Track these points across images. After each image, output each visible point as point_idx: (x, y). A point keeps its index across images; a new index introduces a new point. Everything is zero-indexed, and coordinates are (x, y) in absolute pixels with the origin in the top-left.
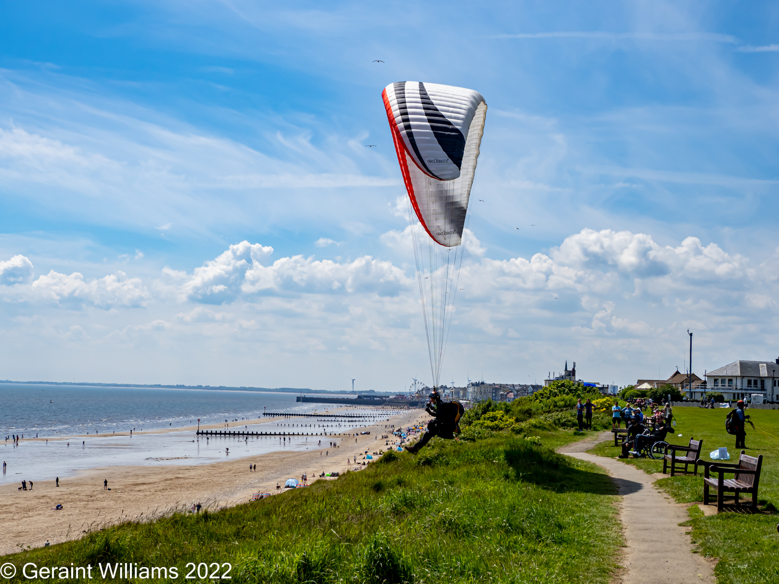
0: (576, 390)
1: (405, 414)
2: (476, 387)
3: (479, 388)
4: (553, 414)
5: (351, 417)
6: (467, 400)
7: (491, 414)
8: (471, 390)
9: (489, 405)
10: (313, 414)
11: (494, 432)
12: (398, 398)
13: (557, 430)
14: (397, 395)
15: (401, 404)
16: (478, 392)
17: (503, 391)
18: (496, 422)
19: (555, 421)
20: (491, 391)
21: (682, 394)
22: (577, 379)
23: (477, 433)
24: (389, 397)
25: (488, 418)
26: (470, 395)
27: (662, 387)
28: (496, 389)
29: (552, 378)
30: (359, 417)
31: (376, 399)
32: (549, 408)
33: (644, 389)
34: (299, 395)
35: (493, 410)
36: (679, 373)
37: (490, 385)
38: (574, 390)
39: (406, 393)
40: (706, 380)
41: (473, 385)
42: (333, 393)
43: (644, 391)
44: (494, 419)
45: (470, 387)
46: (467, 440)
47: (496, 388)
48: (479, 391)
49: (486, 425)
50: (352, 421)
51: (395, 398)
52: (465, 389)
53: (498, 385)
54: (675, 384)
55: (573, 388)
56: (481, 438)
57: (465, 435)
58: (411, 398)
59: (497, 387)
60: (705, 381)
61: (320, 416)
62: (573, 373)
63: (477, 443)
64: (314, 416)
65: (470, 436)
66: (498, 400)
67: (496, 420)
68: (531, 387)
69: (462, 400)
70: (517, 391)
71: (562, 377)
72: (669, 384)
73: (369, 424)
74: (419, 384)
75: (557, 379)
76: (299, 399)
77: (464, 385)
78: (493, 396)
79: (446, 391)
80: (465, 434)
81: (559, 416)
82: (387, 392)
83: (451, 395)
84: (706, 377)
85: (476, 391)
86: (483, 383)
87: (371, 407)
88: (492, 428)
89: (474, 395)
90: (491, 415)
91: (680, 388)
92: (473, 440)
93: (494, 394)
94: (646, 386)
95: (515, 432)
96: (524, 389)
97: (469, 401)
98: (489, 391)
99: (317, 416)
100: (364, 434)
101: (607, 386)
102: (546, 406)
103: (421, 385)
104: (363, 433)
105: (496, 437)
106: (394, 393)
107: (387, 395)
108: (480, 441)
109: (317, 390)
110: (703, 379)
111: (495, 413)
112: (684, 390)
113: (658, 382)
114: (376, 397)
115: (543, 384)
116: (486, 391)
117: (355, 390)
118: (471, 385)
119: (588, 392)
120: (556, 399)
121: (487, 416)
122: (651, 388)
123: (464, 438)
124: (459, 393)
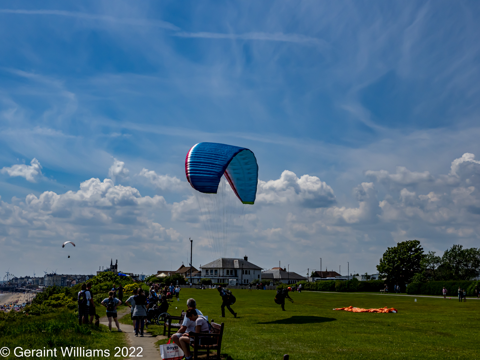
0: (116, 278)
2: (50, 277)
6: (44, 286)
8: (47, 279)
9: (54, 289)
18: (59, 301)
21: (185, 280)
22: (118, 271)
23: (41, 310)
25: (54, 298)
26: (46, 282)
27: (173, 276)
29: (101, 270)
32: (97, 290)
35: (57, 293)
37: (60, 276)
43: (162, 278)
44: (58, 298)
46: (34, 314)
48: (52, 280)
49: (52, 303)
54: (182, 273)
58: (4, 286)
59: (65, 276)
60: (200, 271)
62: (116, 266)
68: (88, 277)
69: (41, 286)
72: (178, 273)
75: (106, 271)
77: (43, 276)
79: (30, 280)
80: (33, 310)
81: (101, 296)
84: (201, 269)
86: (55, 274)
88: (54, 306)
89: (49, 282)
90: (56, 296)
91: (185, 276)
92: (38, 315)
93: (62, 282)
94: (162, 275)
98: (59, 279)
101: (138, 276)
103: (12, 276)
105: (55, 312)
113: (171, 272)
118: (47, 276)
122: (166, 276)
124: (38, 281)
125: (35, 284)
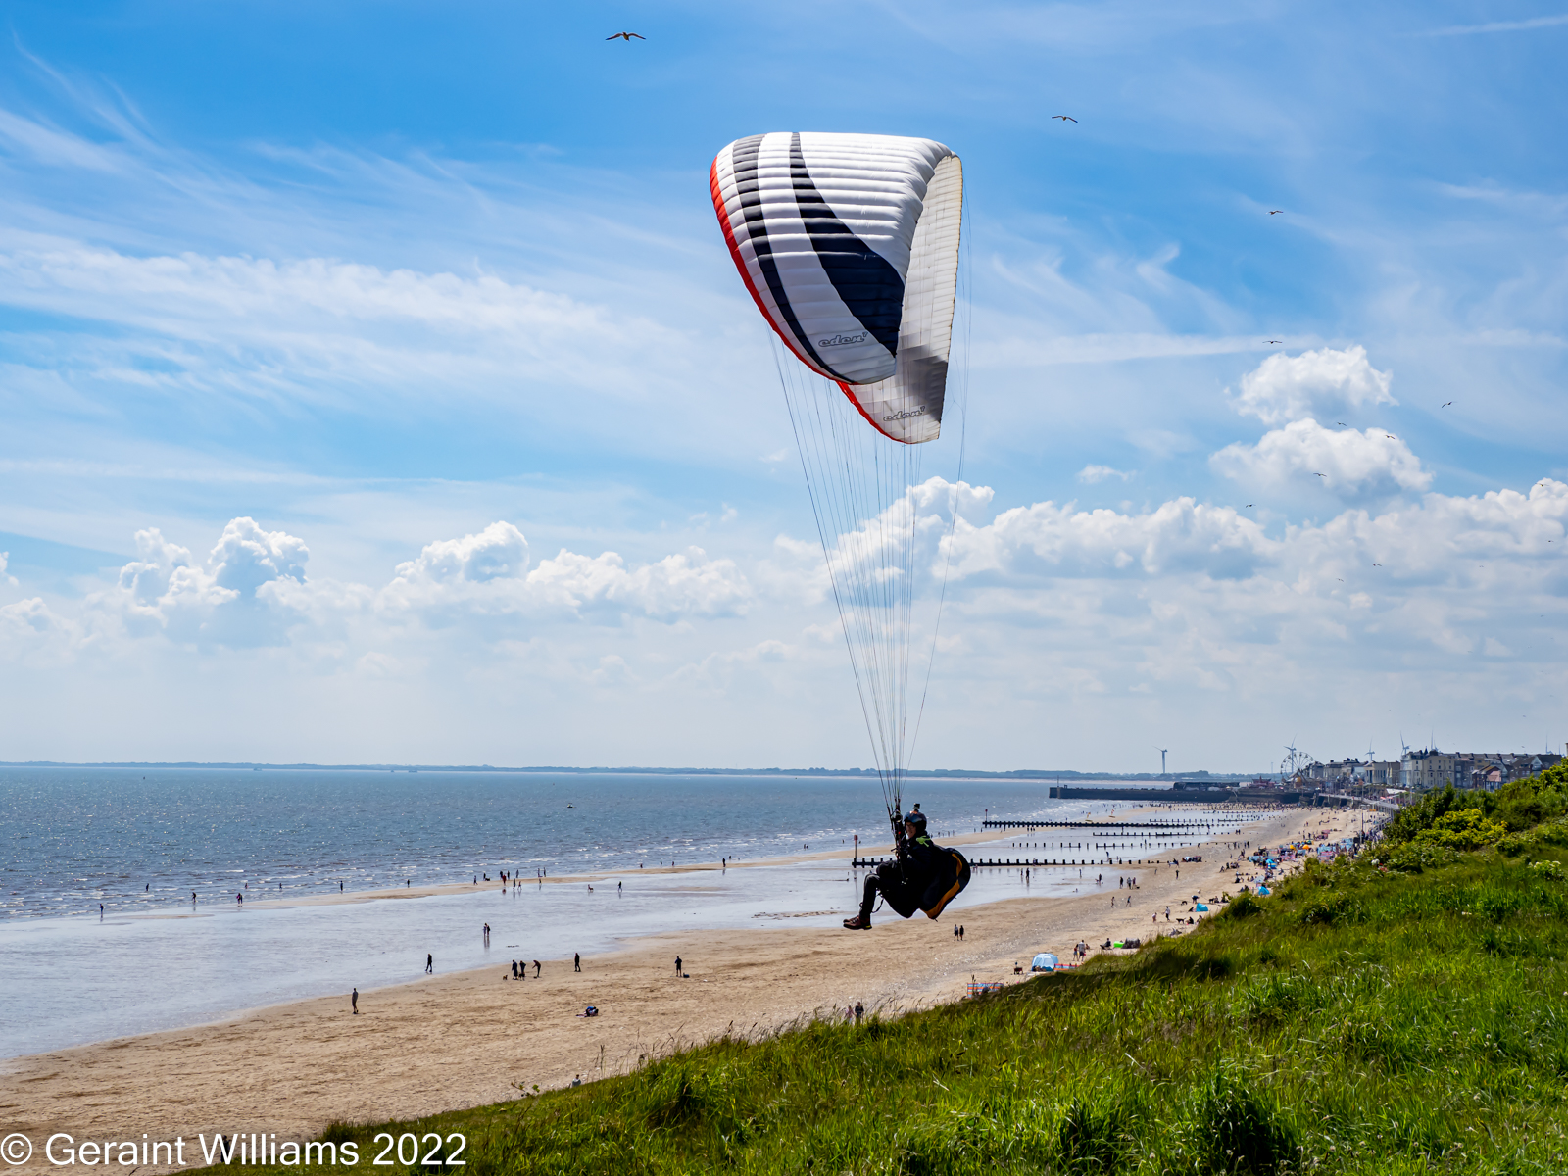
1: (1272, 819)
2: (1420, 761)
3: (1426, 762)
5: (1162, 826)
6: (1401, 789)
7: (1455, 816)
9: (1450, 797)
10: (1083, 822)
11: (1461, 854)
12: (1258, 787)
14: (1256, 781)
15: (1264, 799)
16: (1426, 771)
17: (1479, 768)
18: (1465, 833)
20: (1453, 769)
23: (1424, 857)
24: (1238, 785)
25: (1449, 824)
26: (1408, 777)
28: (1463, 764)
30: (1178, 826)
31: (1211, 789)
34: (1054, 783)
37: (1450, 756)
39: (1274, 776)
41: (1413, 756)
42: (1123, 778)
44: (1460, 826)
45: (1407, 761)
46: (1405, 869)
47: (1464, 762)
48: (1427, 769)
49: (1444, 839)
50: (1164, 835)
51: (1251, 787)
52: (1396, 766)
53: (1466, 755)
56: (1434, 866)
57: (1399, 861)
59: (1465, 759)
61: (1097, 825)
63: (1424, 876)
64: (1086, 825)
65: (1410, 862)
66: (1469, 787)
67: (1464, 828)
68: (1537, 759)
69: (1392, 787)
70: (1509, 767)
73: (1198, 840)
74: (1302, 758)
76: (1054, 793)
77: (1396, 758)
78: (1456, 779)
79: (1358, 770)
80: (1399, 857)
82: (1233, 776)
83: (1367, 778)
85: (1420, 768)
86: (1434, 753)
87: (1204, 806)
88: (1458, 846)
89: (1416, 777)
90: (1454, 819)
92: (1418, 870)
93: (1459, 776)
95: (1506, 853)
96: (1523, 762)
97: (1407, 789)
98: (1448, 768)
99: (1092, 825)
100: (1190, 860)
103: (1306, 760)
104: (1188, 858)
105: (1466, 865)
106: (1249, 776)
107: (1234, 780)
108: (1431, 871)
109: (1090, 774)
111: (1462, 814)
114: (1211, 784)
116: (1442, 769)
117: (1169, 771)
118: (1409, 757)
121: (1445, 820)
123: (1397, 867)
125: (1374, 782)
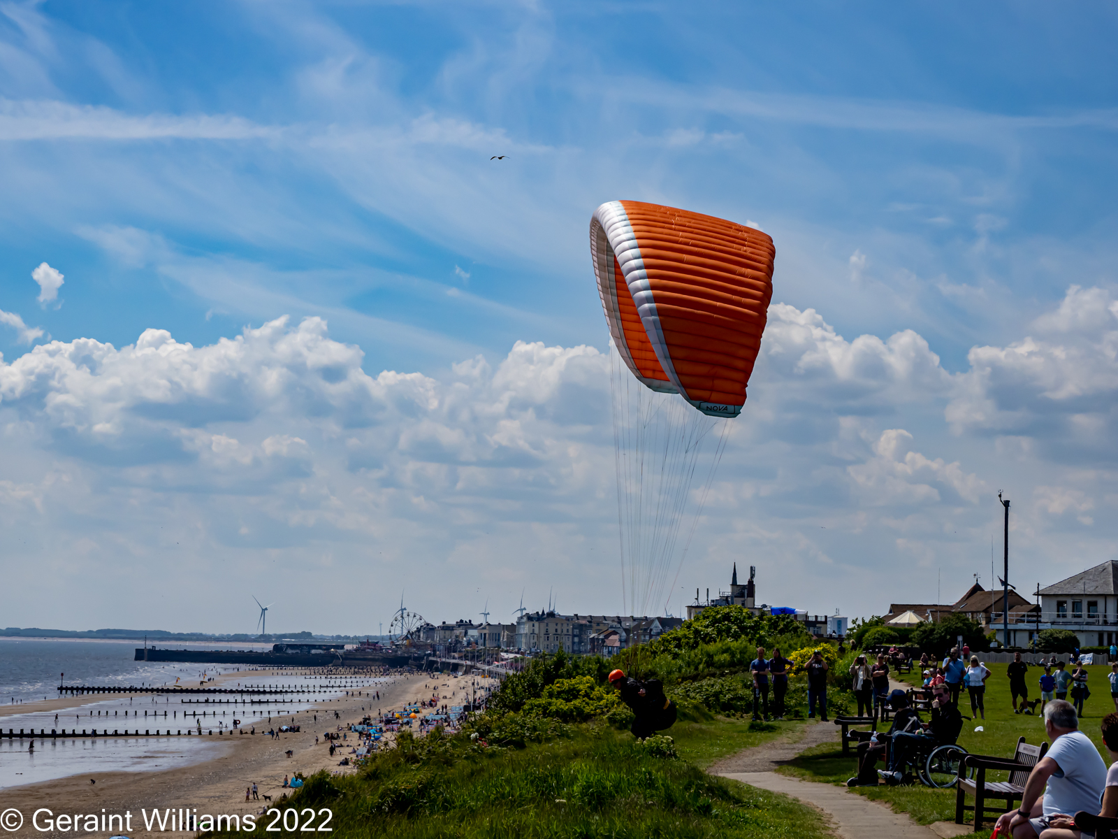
0: (756, 627)
1: (379, 686)
2: (537, 624)
3: (543, 625)
4: (704, 682)
5: (259, 692)
6: (516, 653)
7: (567, 683)
8: (525, 629)
9: (560, 663)
10: (171, 688)
11: (568, 727)
12: (364, 650)
13: (712, 719)
14: (362, 643)
15: (370, 663)
16: (542, 635)
17: (598, 631)
18: (577, 702)
19: (707, 698)
20: (570, 632)
21: (987, 634)
22: (758, 604)
23: (528, 729)
24: (342, 647)
25: (559, 693)
26: (524, 640)
27: (944, 620)
28: (581, 626)
29: (703, 601)
30: (276, 692)
31: (313, 651)
32: (696, 669)
33: (904, 624)
34: (140, 644)
35: (570, 676)
36: (982, 590)
37: (568, 619)
38: (751, 627)
39: (383, 638)
40: (1040, 603)
41: (530, 618)
42: (218, 639)
43: (906, 630)
44: (572, 694)
45: (524, 623)
46: (506, 744)
48: (543, 632)
49: (553, 708)
51: (357, 650)
52: (511, 628)
53: (584, 618)
54: (972, 613)
55: (749, 623)
56: (538, 740)
57: (501, 734)
58: (393, 650)
59: (584, 622)
60: (1038, 605)
61: (187, 691)
62: (749, 590)
63: (527, 750)
64: (174, 691)
65: (513, 736)
66: (585, 652)
67: (576, 697)
68: (657, 623)
69: (507, 652)
70: (627, 631)
71: (725, 600)
72: (959, 612)
74: (411, 619)
75: (715, 603)
76: (141, 655)
77: (513, 620)
78: (573, 643)
79: (472, 632)
80: (501, 731)
81: (717, 688)
82: (339, 637)
83: (481, 642)
84: (1040, 597)
85: (537, 631)
86: (551, 614)
87: (299, 670)
88: (566, 717)
89: (532, 641)
90: (566, 687)
91: (984, 623)
92: (520, 745)
93: (576, 640)
94: (908, 618)
95: (617, 725)
96: (643, 625)
97: (522, 654)
98: (565, 632)
99: (182, 691)
100: (287, 730)
101: (823, 620)
102: (689, 665)
103: (415, 620)
104: (284, 728)
105: (572, 739)
106: (355, 637)
107: (339, 642)
108: (535, 747)
109: (182, 634)
110: (1033, 600)
111: (573, 681)
112: (991, 626)
113: (936, 609)
114: (314, 647)
115: (684, 615)
116: (559, 632)
117: (269, 631)
118: (525, 619)
119: (782, 632)
120: (712, 648)
121: (555, 688)
122: (921, 622)
123: (498, 741)
124: (499, 636)
125: (487, 645)
